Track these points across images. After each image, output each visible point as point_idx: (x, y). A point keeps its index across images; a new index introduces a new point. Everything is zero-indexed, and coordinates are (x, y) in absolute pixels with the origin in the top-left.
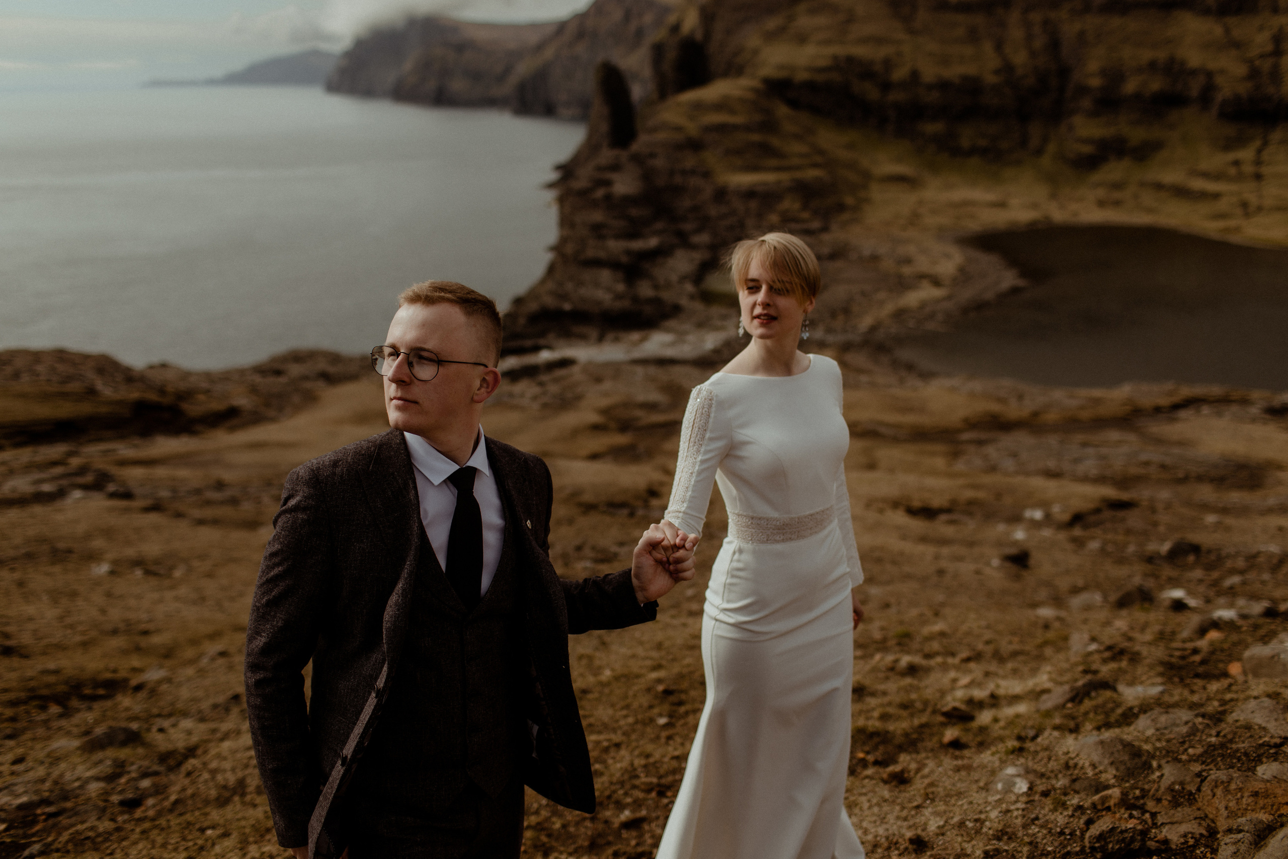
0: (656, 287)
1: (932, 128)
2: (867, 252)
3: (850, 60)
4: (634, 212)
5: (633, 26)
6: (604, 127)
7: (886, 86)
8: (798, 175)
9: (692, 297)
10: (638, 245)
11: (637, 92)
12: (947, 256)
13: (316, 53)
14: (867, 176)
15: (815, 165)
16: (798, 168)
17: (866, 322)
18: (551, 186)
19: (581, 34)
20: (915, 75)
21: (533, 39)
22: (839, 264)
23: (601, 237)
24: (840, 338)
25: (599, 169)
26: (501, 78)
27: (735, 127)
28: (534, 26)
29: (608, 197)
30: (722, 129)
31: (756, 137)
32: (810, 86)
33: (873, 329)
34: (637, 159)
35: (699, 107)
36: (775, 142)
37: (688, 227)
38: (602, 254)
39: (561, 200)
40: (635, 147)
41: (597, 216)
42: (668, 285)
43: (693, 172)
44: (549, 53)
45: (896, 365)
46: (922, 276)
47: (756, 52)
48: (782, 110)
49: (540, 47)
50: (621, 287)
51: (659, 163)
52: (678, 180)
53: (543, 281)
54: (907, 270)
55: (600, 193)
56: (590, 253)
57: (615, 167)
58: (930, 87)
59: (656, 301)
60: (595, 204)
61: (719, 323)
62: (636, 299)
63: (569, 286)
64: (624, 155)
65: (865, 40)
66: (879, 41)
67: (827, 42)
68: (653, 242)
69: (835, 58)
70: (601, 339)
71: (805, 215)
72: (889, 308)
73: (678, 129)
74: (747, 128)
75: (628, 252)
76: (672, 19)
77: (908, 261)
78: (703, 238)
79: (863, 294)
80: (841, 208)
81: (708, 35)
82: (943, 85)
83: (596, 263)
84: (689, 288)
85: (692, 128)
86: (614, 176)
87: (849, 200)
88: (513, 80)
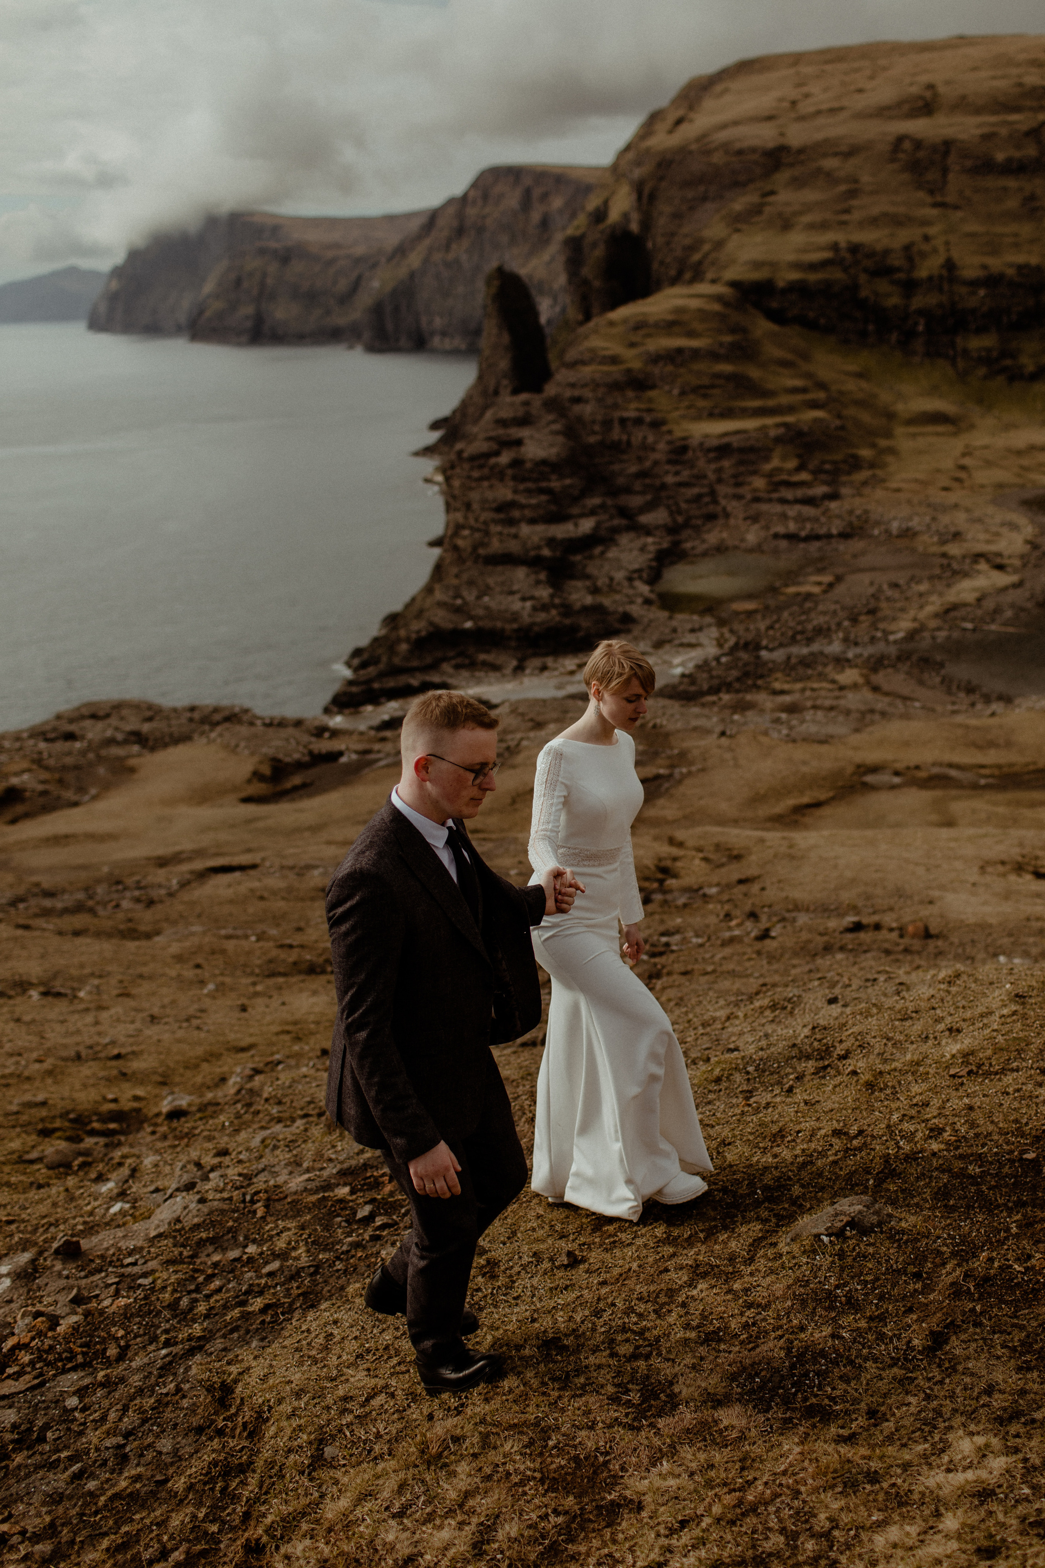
0: (595, 591)
1: (977, 343)
2: (895, 526)
3: (854, 249)
4: (555, 484)
5: (536, 216)
6: (504, 364)
7: (910, 286)
8: (790, 419)
9: (647, 602)
10: (563, 531)
11: (546, 309)
12: (1014, 527)
13: (72, 271)
14: (890, 416)
15: (814, 405)
16: (791, 409)
17: (903, 626)
18: (428, 451)
19: (460, 231)
20: (950, 265)
21: (392, 239)
22: (857, 545)
23: (511, 522)
24: (868, 651)
25: (502, 423)
26: (346, 299)
27: (696, 354)
28: (391, 219)
29: (517, 463)
30: (675, 356)
31: (727, 368)
32: (799, 289)
33: (912, 635)
34: (554, 405)
35: (640, 326)
36: (754, 373)
37: (636, 501)
38: (514, 547)
39: (447, 470)
40: (551, 390)
41: (504, 492)
42: (612, 587)
43: (639, 421)
44: (414, 260)
45: (948, 685)
46: (978, 557)
47: (719, 244)
48: (762, 326)
49: (401, 251)
50: (544, 593)
51: (587, 410)
52: (616, 434)
53: (429, 590)
54: (954, 549)
55: (504, 459)
56: (496, 546)
57: (525, 421)
58: (974, 284)
59: (598, 610)
60: (499, 474)
61: (690, 638)
62: (567, 610)
63: (470, 596)
64: (537, 400)
65: (874, 222)
66: (897, 221)
67: (823, 226)
68: (587, 525)
69: (835, 247)
70: (519, 669)
71: (804, 476)
72: (934, 605)
73: (614, 360)
74: (714, 356)
75: (551, 542)
76: (593, 203)
77: (957, 536)
78: (658, 517)
79: (895, 586)
80: (856, 464)
81: (647, 224)
82: (992, 281)
83: (507, 560)
84: (644, 589)
85: (633, 360)
86: (524, 433)
87: (865, 453)
88: (364, 300)
